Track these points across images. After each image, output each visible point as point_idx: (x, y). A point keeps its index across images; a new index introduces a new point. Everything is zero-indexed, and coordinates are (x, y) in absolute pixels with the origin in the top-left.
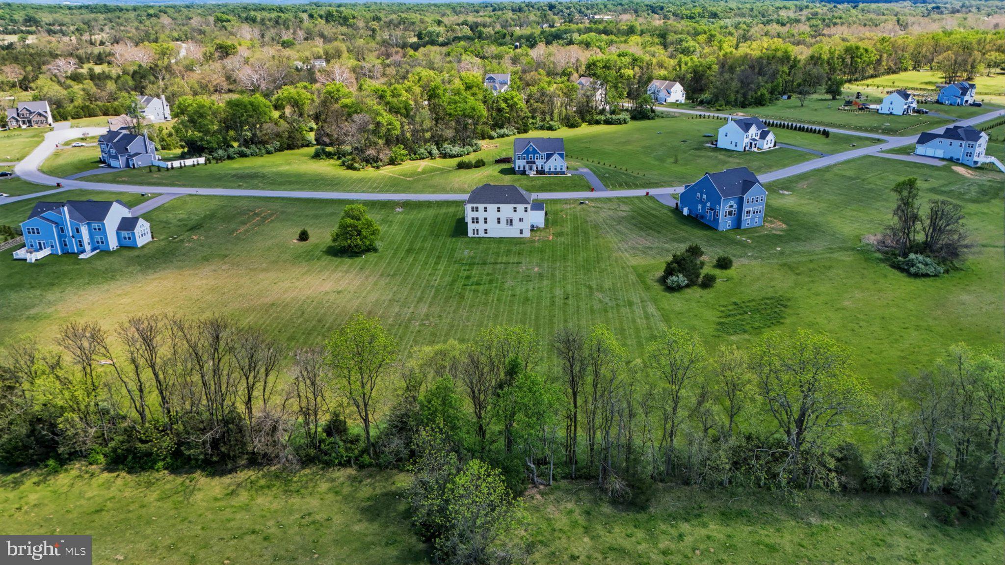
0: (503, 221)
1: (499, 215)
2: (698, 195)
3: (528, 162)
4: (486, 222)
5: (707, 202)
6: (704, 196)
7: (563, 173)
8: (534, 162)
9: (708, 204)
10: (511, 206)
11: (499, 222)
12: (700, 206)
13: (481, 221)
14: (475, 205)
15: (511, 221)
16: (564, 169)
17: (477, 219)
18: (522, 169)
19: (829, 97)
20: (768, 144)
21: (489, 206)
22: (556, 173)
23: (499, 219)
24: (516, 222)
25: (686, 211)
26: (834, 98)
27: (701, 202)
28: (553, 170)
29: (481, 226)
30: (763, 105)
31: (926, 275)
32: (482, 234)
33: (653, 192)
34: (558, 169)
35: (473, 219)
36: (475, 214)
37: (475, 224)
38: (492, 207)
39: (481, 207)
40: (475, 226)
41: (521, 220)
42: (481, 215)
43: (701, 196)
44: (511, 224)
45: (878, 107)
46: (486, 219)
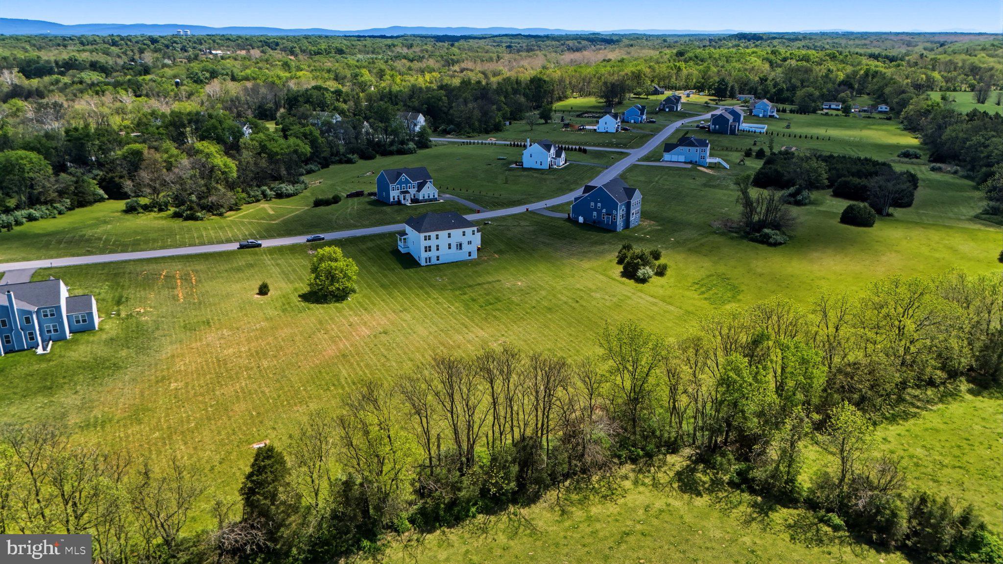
0: (454, 246)
1: (449, 241)
2: (592, 204)
3: (402, 192)
4: (438, 249)
5: (602, 209)
6: (599, 205)
7: (436, 199)
8: (407, 192)
9: (604, 211)
10: (461, 231)
11: (450, 248)
12: (595, 213)
13: (434, 248)
14: (427, 234)
15: (461, 245)
16: (436, 196)
17: (430, 247)
18: (396, 199)
19: (543, 121)
20: (561, 162)
21: (440, 233)
22: (431, 200)
23: (450, 245)
24: (465, 246)
25: (581, 219)
26: (546, 123)
27: (595, 209)
28: (426, 197)
29: (433, 254)
30: (501, 131)
31: (780, 244)
32: (434, 261)
33: (532, 207)
34: (431, 197)
35: (426, 247)
36: (428, 243)
37: (428, 253)
38: (443, 234)
39: (433, 234)
40: (428, 254)
41: (470, 243)
42: (433, 243)
43: (596, 205)
44: (461, 249)
45: (595, 128)
46: (438, 246)
